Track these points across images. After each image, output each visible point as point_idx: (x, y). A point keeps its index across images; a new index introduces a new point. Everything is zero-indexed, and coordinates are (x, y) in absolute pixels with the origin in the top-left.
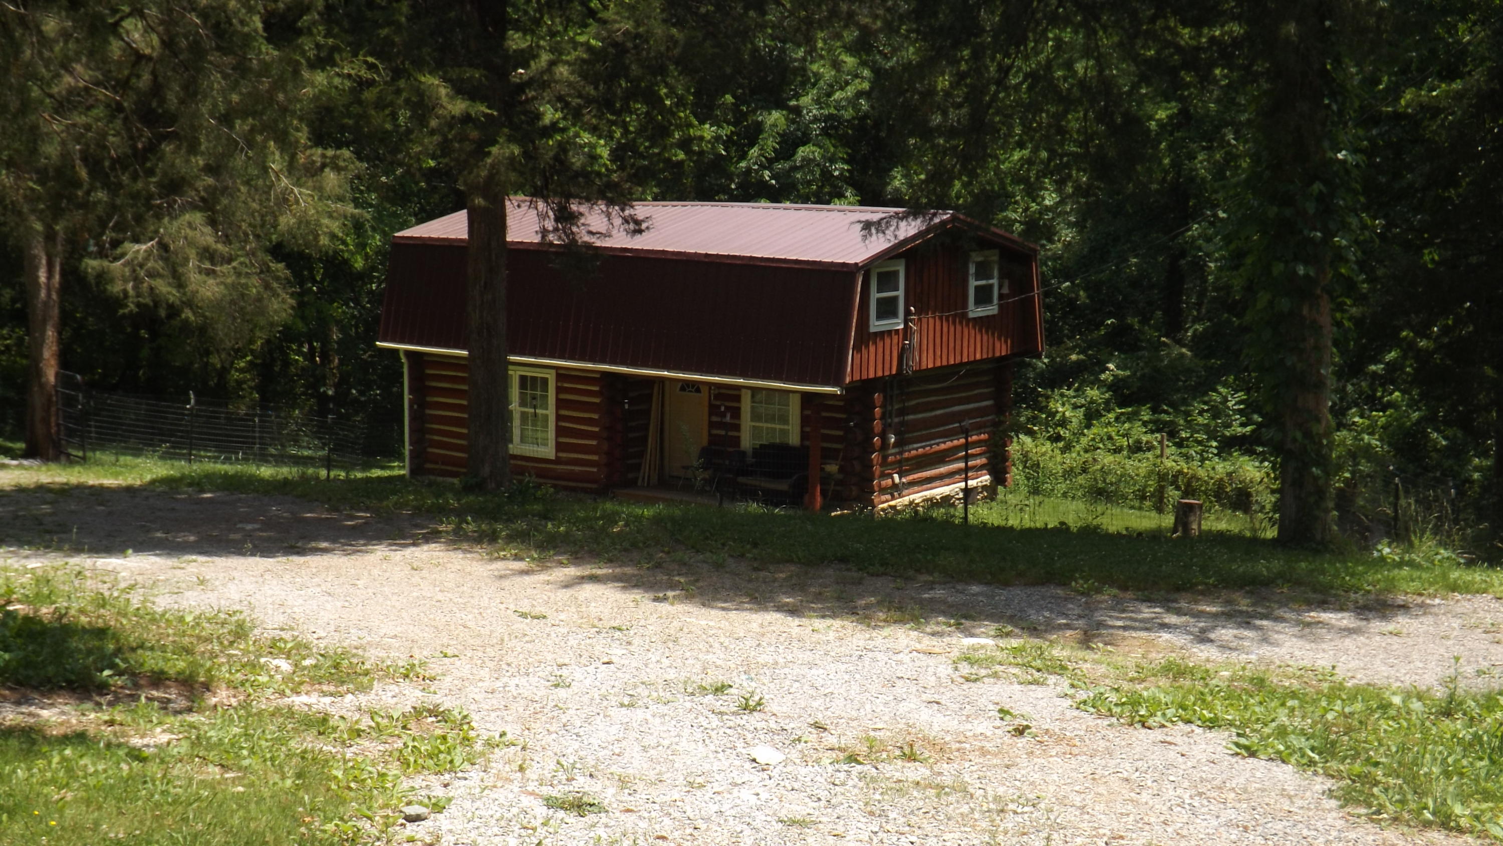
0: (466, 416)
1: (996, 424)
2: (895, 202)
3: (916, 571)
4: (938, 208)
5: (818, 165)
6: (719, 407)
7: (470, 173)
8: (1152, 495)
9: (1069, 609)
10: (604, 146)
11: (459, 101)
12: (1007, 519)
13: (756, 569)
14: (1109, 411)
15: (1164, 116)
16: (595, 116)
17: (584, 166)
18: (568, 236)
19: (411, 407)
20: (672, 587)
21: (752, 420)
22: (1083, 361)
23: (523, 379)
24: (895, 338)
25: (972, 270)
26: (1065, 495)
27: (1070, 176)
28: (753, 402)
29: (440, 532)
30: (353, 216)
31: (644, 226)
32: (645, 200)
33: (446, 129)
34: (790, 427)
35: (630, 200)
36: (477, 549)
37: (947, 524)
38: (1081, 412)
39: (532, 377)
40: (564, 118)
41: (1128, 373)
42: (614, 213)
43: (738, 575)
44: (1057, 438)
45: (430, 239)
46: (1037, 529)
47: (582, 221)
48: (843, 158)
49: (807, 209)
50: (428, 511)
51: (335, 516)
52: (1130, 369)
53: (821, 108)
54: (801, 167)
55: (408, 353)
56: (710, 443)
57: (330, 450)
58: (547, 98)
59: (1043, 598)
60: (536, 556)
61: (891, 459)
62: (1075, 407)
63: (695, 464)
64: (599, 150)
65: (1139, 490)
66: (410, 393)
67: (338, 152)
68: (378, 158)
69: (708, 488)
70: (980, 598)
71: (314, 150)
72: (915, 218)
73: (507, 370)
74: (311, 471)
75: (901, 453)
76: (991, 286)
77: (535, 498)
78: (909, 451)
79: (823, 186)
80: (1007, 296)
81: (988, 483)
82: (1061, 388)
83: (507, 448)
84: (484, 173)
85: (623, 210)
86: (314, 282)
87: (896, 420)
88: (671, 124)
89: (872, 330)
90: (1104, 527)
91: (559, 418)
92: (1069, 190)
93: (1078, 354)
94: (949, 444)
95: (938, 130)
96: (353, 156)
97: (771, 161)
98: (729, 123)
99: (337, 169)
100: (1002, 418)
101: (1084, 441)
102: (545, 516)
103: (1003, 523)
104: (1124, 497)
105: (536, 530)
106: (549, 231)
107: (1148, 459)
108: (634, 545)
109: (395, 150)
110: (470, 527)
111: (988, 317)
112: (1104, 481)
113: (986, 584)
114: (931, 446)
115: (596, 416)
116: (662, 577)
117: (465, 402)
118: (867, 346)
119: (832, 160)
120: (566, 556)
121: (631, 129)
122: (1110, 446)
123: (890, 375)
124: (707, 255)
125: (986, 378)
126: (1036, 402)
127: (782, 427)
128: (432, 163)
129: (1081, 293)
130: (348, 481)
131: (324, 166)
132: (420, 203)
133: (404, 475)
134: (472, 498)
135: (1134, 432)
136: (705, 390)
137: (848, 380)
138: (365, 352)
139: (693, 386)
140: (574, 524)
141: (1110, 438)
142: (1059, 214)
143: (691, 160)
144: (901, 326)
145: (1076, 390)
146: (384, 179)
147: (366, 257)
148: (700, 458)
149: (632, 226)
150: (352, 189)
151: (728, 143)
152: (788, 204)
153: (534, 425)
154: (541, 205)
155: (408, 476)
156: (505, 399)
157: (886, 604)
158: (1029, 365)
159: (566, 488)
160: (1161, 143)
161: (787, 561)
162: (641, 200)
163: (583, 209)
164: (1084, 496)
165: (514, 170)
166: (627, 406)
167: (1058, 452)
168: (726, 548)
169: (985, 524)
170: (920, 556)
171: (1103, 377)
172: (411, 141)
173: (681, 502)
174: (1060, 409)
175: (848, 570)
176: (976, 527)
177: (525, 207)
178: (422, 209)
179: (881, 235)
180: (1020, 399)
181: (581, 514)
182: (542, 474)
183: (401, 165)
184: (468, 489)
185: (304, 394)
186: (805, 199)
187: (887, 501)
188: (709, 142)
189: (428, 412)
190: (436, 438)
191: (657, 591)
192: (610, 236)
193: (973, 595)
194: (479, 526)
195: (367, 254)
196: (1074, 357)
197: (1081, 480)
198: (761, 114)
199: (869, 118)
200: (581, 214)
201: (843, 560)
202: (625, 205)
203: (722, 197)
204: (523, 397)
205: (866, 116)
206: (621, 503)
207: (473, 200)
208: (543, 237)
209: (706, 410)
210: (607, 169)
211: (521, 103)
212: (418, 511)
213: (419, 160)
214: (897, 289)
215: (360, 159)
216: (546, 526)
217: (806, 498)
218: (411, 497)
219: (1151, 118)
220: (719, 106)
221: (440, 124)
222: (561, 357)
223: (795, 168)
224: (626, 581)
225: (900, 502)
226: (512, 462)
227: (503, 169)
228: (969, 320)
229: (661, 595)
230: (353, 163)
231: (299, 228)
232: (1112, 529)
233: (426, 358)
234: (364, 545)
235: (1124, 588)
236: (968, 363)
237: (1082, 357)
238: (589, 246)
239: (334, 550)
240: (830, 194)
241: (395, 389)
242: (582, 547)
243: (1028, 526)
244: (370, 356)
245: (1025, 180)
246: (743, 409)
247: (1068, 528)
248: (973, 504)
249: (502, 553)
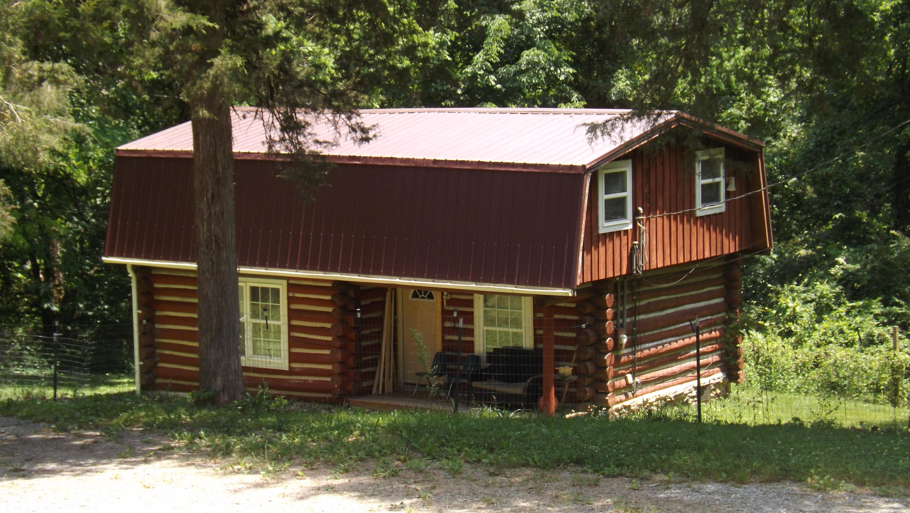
0: (196, 329)
1: (726, 322)
2: (621, 103)
3: (651, 471)
4: (662, 108)
5: (544, 69)
6: (451, 312)
7: (194, 84)
8: (887, 389)
9: (806, 506)
10: (328, 54)
11: (179, 14)
12: (740, 416)
13: (492, 474)
14: (839, 305)
15: (888, 7)
16: (318, 25)
17: (308, 75)
18: (295, 147)
19: (140, 322)
20: (408, 495)
21: (485, 325)
22: (812, 255)
23: (254, 291)
24: (624, 238)
25: (698, 169)
26: (798, 390)
27: (793, 72)
28: (486, 306)
29: (173, 448)
30: (74, 130)
31: (371, 134)
32: (372, 107)
33: (167, 41)
34: (523, 331)
35: (355, 108)
36: (211, 463)
37: (681, 422)
38: (811, 307)
39: (263, 289)
40: (287, 28)
41: (858, 266)
42: (341, 122)
43: (474, 480)
44: (789, 333)
45: (155, 152)
46: (771, 426)
47: (309, 130)
48: (567, 61)
49: (533, 113)
50: (161, 426)
51: (62, 435)
52: (859, 262)
53: (544, 11)
54: (527, 70)
55: (135, 268)
56: (444, 349)
57: (57, 368)
58: (269, 8)
59: (779, 495)
60: (271, 468)
61: (624, 359)
62: (806, 302)
63: (429, 370)
64: (323, 59)
65: (873, 384)
66: (139, 308)
67: (57, 65)
68: (98, 71)
69: (443, 394)
70: (717, 497)
71: (30, 63)
72: (640, 120)
73: (237, 282)
74: (36, 391)
75: (633, 353)
76: (718, 184)
77: (269, 410)
78: (642, 350)
79: (549, 89)
80: (735, 194)
81: (720, 381)
82: (791, 283)
83: (239, 360)
84: (207, 85)
85: (349, 118)
86: (35, 197)
87: (628, 320)
88: (395, 31)
89: (601, 231)
90: (838, 422)
91: (291, 328)
92: (793, 85)
93: (806, 248)
94: (681, 343)
95: (662, 31)
96: (72, 69)
97: (496, 66)
98: (452, 29)
99: (56, 82)
100: (732, 315)
101: (816, 335)
102: (279, 428)
103: (737, 421)
104: (858, 391)
105: (270, 442)
106: (275, 142)
107: (880, 351)
108: (370, 454)
109: (115, 65)
110: (204, 442)
111: (715, 215)
112: (837, 376)
113: (721, 482)
114: (663, 345)
115: (328, 326)
116: (397, 485)
117: (195, 316)
118: (597, 247)
119: (557, 64)
120: (302, 468)
121: (356, 36)
122: (842, 340)
123: (621, 276)
124: (435, 161)
125: (715, 276)
126: (765, 296)
127: (515, 330)
128: (154, 75)
129: (808, 188)
130: (75, 399)
131: (41, 80)
132: (143, 115)
133: (134, 392)
134: (204, 412)
135: (865, 325)
136: (437, 296)
137: (579, 281)
138: (92, 267)
139: (425, 293)
140: (309, 435)
141: (841, 332)
142: (784, 111)
143: (416, 66)
144: (630, 227)
145: (806, 285)
146: (104, 92)
147: (90, 171)
148: (434, 365)
149: (359, 135)
150: (73, 103)
151: (453, 49)
152: (514, 108)
153: (267, 336)
154: (267, 115)
155: (138, 392)
156: (236, 312)
157: (623, 505)
158: (758, 261)
159: (299, 399)
160: (885, 35)
161: (524, 465)
162: (368, 108)
163: (310, 118)
164: (818, 390)
165: (238, 81)
166: (359, 315)
167: (790, 347)
168: (462, 454)
169: (719, 422)
170: (655, 456)
171: (833, 271)
172: (131, 53)
173: (416, 409)
174: (791, 305)
175: (584, 472)
176: (711, 425)
177: (250, 117)
178: (146, 122)
179: (606, 137)
180: (748, 296)
181: (316, 425)
182: (276, 385)
183: (122, 76)
184: (200, 403)
185: (28, 312)
186: (532, 103)
187: (621, 401)
188: (434, 48)
189: (158, 326)
190: (167, 352)
191: (393, 500)
192: (337, 145)
193: (709, 494)
194: (213, 441)
195: (90, 168)
196: (803, 252)
197: (814, 374)
198: (484, 19)
199: (592, 19)
200: (307, 124)
201: (579, 462)
202: (352, 113)
203: (448, 103)
204: (254, 307)
205: (589, 18)
206: (356, 413)
207: (197, 112)
208: (270, 147)
209: (439, 315)
210: (332, 78)
211: (243, 13)
212: (149, 427)
213: (140, 72)
214: (624, 190)
215: (79, 72)
216: (280, 439)
217: (541, 401)
218: (142, 414)
219: (874, 9)
220: (442, 12)
221: (161, 37)
222: (292, 267)
223: (521, 72)
224: (362, 491)
225: (635, 402)
226: (244, 374)
227: (226, 80)
228: (696, 219)
229: (398, 503)
230: (72, 76)
231: (17, 145)
232: (847, 424)
233: (154, 272)
234: (94, 464)
235: (861, 483)
236: (698, 261)
237: (810, 252)
238: (316, 156)
239: (62, 471)
240: (555, 97)
241: (123, 304)
242: (317, 458)
243: (761, 422)
244: (97, 272)
245: (749, 78)
246: (476, 315)
247: (802, 424)
248: (706, 402)
249: (236, 467)
